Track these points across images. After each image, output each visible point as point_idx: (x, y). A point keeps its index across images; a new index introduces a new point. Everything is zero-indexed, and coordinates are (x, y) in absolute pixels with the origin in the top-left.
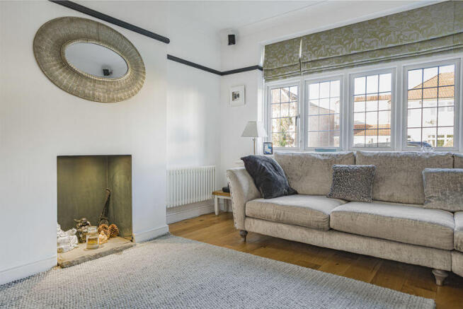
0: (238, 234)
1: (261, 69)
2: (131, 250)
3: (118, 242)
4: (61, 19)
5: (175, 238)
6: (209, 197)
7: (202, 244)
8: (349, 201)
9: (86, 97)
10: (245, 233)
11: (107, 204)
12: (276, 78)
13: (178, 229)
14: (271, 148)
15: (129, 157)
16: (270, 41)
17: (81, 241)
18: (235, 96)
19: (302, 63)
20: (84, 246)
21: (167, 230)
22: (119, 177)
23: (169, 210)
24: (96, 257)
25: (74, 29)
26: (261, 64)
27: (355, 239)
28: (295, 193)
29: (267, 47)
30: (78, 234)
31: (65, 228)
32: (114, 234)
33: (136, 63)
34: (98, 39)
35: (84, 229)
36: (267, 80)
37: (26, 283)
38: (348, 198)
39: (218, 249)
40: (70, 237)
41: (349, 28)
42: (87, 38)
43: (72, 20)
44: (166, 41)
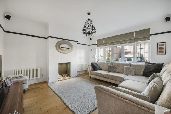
0: (89, 77)
1: (96, 44)
2: (70, 79)
3: (68, 77)
4: (60, 41)
5: (78, 77)
6: (86, 70)
7: (82, 79)
8: (110, 72)
9: (63, 53)
10: (91, 77)
11: (67, 70)
12: (99, 46)
13: (79, 76)
14: (98, 60)
15: (70, 63)
16: (98, 39)
17: (62, 77)
18: (92, 50)
19: (104, 44)
20: (63, 78)
21: (77, 76)
22: (69, 66)
23: (77, 72)
24: (64, 80)
25: (61, 43)
26: (96, 43)
27: (108, 79)
28: (101, 70)
29: (98, 40)
30: (62, 76)
31: (60, 75)
32: (68, 76)
33: (72, 46)
34: (65, 44)
35: (63, 75)
36: (98, 47)
37: (54, 83)
38: (110, 71)
39: (85, 79)
40: (60, 76)
41: (113, 37)
42: (63, 44)
43: (61, 41)
44: (77, 42)
